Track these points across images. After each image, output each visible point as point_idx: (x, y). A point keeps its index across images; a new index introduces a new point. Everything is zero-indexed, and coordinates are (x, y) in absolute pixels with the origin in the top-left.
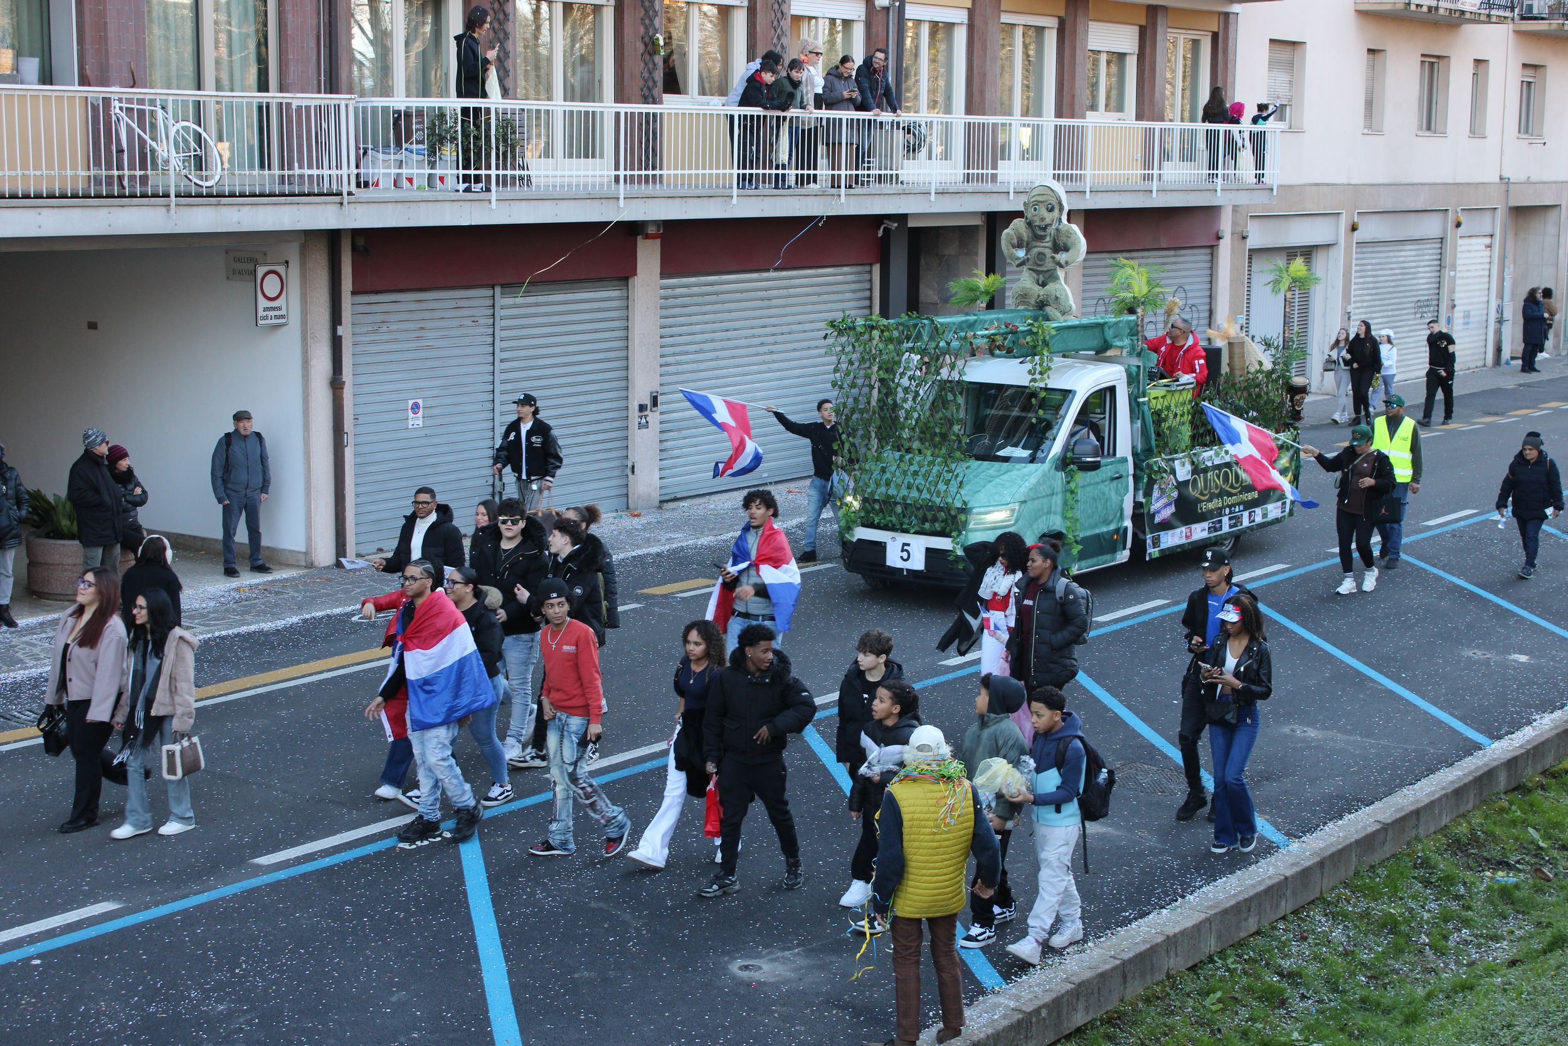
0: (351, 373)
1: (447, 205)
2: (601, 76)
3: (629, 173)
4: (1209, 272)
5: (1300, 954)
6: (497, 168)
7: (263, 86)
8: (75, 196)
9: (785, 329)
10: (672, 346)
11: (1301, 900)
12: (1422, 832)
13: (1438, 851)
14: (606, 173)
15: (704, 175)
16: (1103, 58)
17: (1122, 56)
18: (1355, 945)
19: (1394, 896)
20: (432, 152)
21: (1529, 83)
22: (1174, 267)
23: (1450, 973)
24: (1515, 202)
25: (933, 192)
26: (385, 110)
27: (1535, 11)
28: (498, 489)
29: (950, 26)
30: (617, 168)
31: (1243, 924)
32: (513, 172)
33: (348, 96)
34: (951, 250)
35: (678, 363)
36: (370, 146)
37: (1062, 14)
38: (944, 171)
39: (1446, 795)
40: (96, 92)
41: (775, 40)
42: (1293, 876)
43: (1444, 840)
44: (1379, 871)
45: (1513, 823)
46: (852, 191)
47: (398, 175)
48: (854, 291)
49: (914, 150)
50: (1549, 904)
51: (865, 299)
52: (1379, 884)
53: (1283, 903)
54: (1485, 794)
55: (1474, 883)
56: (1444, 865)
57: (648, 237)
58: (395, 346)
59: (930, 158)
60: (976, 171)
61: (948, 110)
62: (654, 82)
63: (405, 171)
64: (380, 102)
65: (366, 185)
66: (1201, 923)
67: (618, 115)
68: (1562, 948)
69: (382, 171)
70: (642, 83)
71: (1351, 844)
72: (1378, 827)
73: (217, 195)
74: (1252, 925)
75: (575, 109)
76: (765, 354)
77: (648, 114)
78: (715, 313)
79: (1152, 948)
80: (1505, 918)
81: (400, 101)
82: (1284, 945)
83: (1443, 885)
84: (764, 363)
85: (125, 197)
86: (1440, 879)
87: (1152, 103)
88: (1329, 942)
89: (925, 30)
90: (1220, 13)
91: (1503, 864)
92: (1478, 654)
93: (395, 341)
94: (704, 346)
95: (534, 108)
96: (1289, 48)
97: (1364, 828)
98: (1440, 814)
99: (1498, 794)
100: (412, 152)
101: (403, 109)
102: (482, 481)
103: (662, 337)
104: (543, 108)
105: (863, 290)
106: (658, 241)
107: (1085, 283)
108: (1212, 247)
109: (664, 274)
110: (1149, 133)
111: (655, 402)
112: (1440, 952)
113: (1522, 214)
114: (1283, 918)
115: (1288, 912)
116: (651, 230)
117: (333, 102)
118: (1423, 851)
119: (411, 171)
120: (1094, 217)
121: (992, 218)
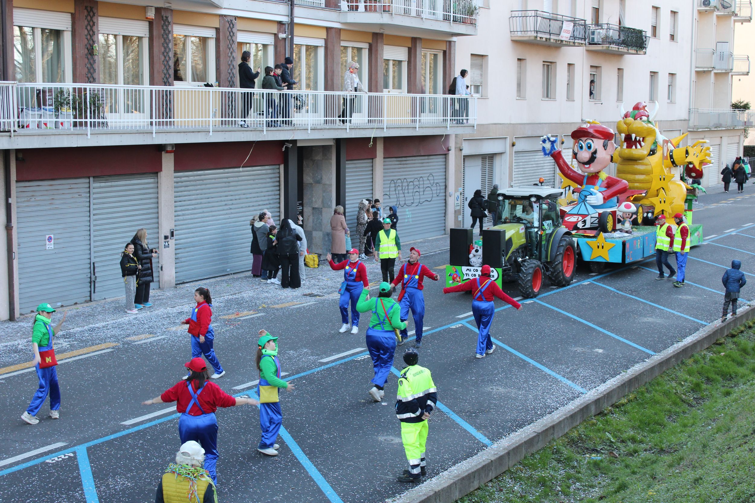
0: (16, 222)
1: (65, 137)
2: (143, 72)
3: (157, 120)
4: (444, 167)
5: (500, 498)
6: (91, 118)
9: (237, 197)
10: (180, 206)
11: (499, 472)
12: (556, 436)
13: (563, 445)
14: (146, 120)
15: (195, 121)
16: (391, 63)
17: (400, 62)
18: (526, 493)
19: (544, 468)
20: (57, 110)
21: (594, 75)
22: (427, 164)
25: (309, 129)
26: (32, 89)
27: (596, 41)
28: (93, 279)
29: (316, 47)
30: (151, 118)
31: (472, 484)
32: (99, 120)
33: (13, 82)
34: (318, 157)
35: (183, 215)
36: (25, 107)
37: (371, 42)
38: (315, 119)
39: (567, 418)
41: (230, 54)
42: (495, 460)
43: (566, 440)
44: (536, 456)
45: (599, 430)
46: (270, 128)
47: (40, 122)
48: (271, 178)
49: (300, 108)
50: (616, 469)
51: (277, 182)
52: (536, 463)
53: (491, 473)
54: (585, 417)
55: (581, 460)
56: (566, 452)
57: (168, 152)
58: (39, 208)
59: (307, 112)
60: (330, 119)
61: (316, 88)
62: (169, 75)
63: (43, 120)
64: (29, 85)
65: (23, 127)
66: (451, 484)
67: (151, 91)
68: (624, 490)
69: (31, 120)
70: (163, 76)
71: (522, 444)
72: (535, 434)
74: (476, 485)
75: (130, 89)
76: (227, 209)
77: (166, 91)
78: (202, 189)
79: (428, 498)
80: (596, 477)
81: (40, 84)
82: (492, 494)
83: (567, 462)
84: (227, 214)
86: (565, 459)
87: (415, 85)
88: (513, 491)
89: (304, 49)
90: (446, 41)
91: (595, 451)
92: (579, 349)
93: (38, 205)
94: (196, 206)
95: (109, 88)
96: (480, 58)
97: (528, 435)
98: (564, 427)
99: (591, 416)
100: (46, 110)
101: (41, 88)
102: (85, 276)
103: (175, 202)
104: (113, 88)
105: (275, 177)
106: (173, 154)
107: (384, 173)
108: (445, 154)
109: (176, 171)
110: (414, 100)
111: (172, 234)
112: (566, 495)
114: (491, 481)
115: (493, 478)
116: (169, 149)
117: (5, 85)
118: (557, 445)
119: (45, 120)
120: (388, 141)
121: (338, 141)
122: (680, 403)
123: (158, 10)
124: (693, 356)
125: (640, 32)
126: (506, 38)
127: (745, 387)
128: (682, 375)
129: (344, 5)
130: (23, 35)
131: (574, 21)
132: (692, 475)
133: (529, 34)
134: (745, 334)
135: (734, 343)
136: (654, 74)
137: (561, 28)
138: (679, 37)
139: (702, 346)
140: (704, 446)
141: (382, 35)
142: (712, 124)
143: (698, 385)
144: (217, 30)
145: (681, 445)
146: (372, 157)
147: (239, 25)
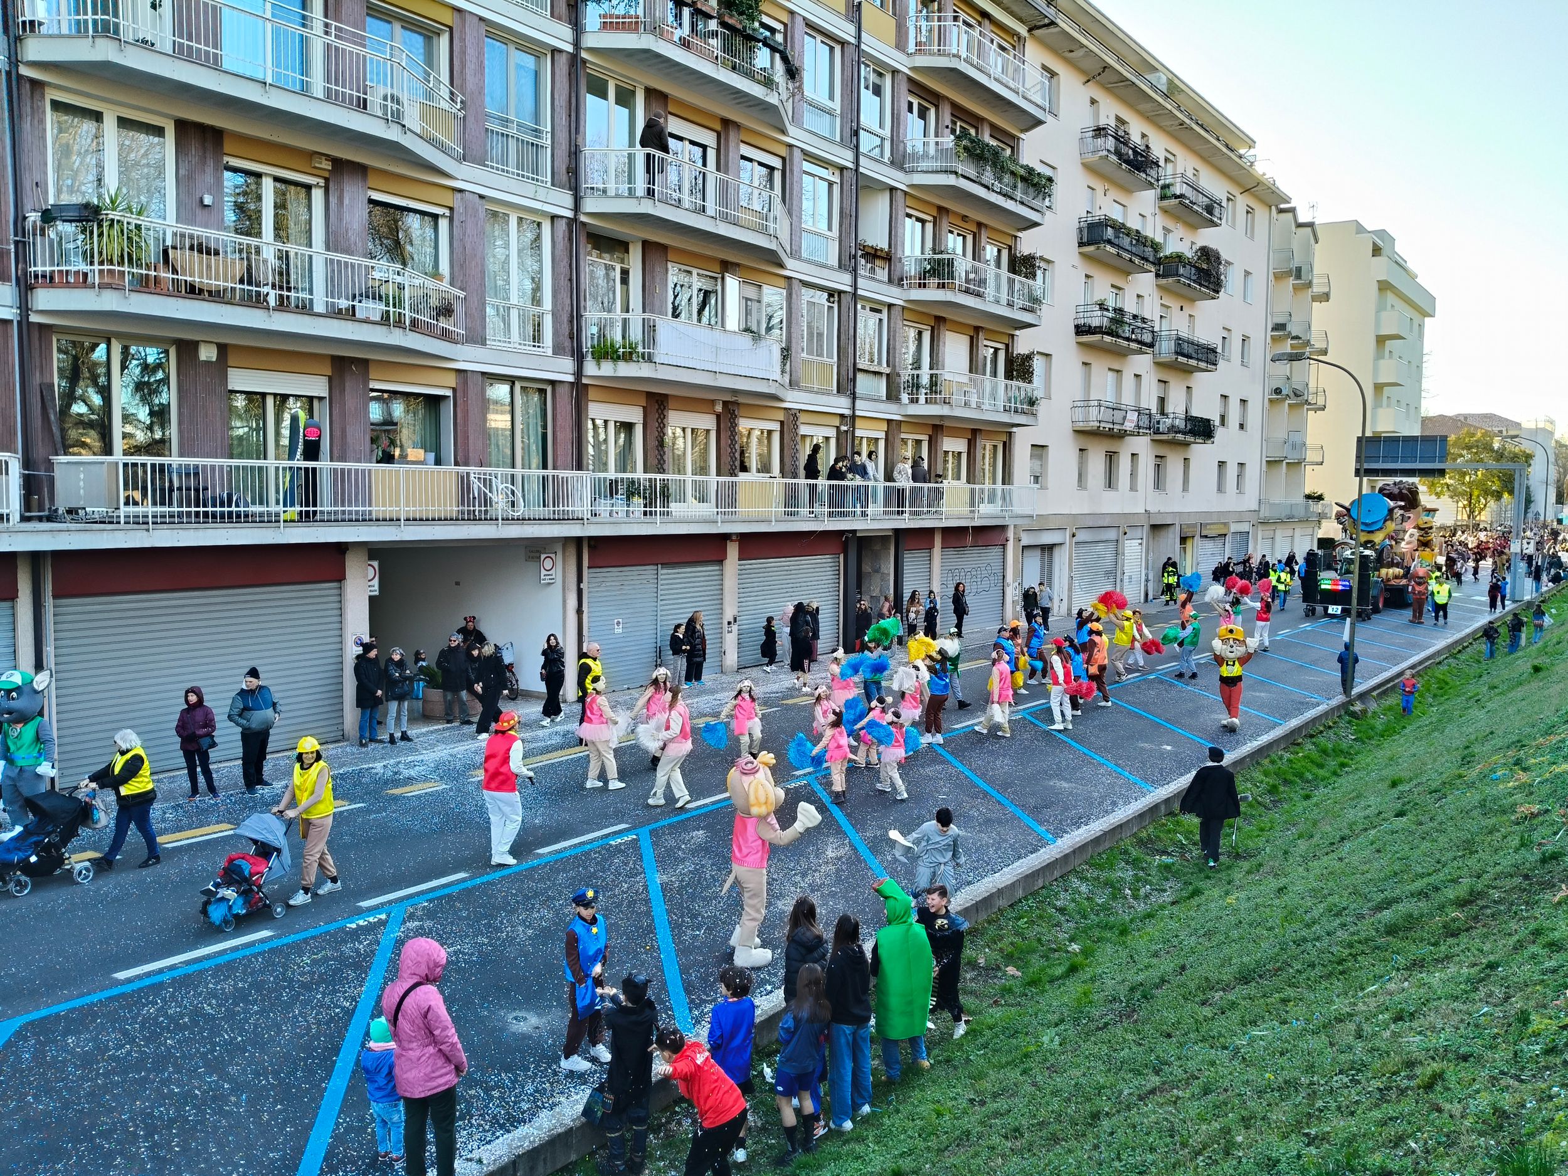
0: (587, 607)
1: (636, 525)
2: (710, 463)
3: (723, 510)
4: (1002, 557)
5: (1065, 898)
6: (660, 507)
7: (545, 467)
8: (451, 519)
10: (744, 593)
11: (1065, 871)
12: (1123, 836)
13: (1132, 845)
14: (712, 510)
15: (758, 511)
16: (950, 455)
17: (959, 453)
18: (1093, 894)
19: (1111, 869)
20: (628, 499)
21: (1159, 465)
22: (985, 555)
23: (1141, 908)
24: (1152, 523)
26: (605, 479)
27: (1161, 430)
29: (877, 439)
30: (717, 508)
31: (1036, 882)
32: (668, 509)
33: (587, 472)
34: (877, 547)
35: (746, 602)
36: (598, 497)
37: (930, 434)
39: (1136, 816)
40: (463, 469)
41: (793, 447)
42: (1060, 858)
43: (1135, 840)
44: (1103, 855)
45: (1169, 831)
46: (831, 518)
47: (611, 510)
48: (831, 567)
50: (1189, 873)
51: (836, 571)
52: (1103, 863)
53: (1056, 871)
54: (1154, 817)
55: (1151, 862)
56: (1135, 853)
57: (733, 541)
58: (607, 594)
62: (735, 466)
63: (614, 508)
64: (602, 475)
65: (596, 515)
66: (1015, 881)
67: (717, 482)
68: (1198, 895)
69: (603, 508)
70: (729, 467)
71: (1088, 841)
72: (1101, 832)
73: (522, 520)
74: (1040, 883)
75: (697, 479)
77: (732, 482)
78: (762, 577)
79: (990, 894)
80: (1167, 880)
81: (612, 474)
82: (1057, 893)
83: (1135, 863)
85: (475, 520)
86: (1134, 860)
87: (974, 476)
88: (1080, 892)
89: (865, 441)
90: (1007, 432)
91: (1164, 852)
92: (1147, 746)
93: (607, 591)
95: (678, 478)
96: (1040, 449)
97: (1094, 833)
98: (1133, 826)
99: (1161, 816)
100: (618, 500)
101: (613, 478)
103: (738, 589)
104: (682, 478)
105: (835, 566)
106: (737, 543)
107: (942, 563)
108: (1003, 545)
109: (740, 559)
110: (973, 491)
111: (735, 620)
112: (1135, 897)
113: (1155, 528)
114: (1056, 879)
115: (1059, 876)
116: (734, 537)
117: (579, 475)
118: (1124, 845)
119: (617, 508)
120: (947, 532)
121: (897, 531)
122: (1256, 805)
123: (725, 403)
124: (1269, 756)
125: (1208, 421)
126: (1068, 429)
127: (1326, 791)
128: (1258, 775)
129: (905, 397)
130: (595, 427)
131: (1139, 412)
132: (1275, 884)
133: (1092, 424)
134: (1325, 734)
135: (1314, 744)
136: (1222, 464)
137: (1125, 418)
138: (1249, 425)
139: (1278, 746)
140: (1286, 853)
141: (942, 426)
142: (1283, 516)
143: (1274, 787)
144: (782, 423)
145: (1259, 851)
146: (930, 548)
147: (802, 418)
